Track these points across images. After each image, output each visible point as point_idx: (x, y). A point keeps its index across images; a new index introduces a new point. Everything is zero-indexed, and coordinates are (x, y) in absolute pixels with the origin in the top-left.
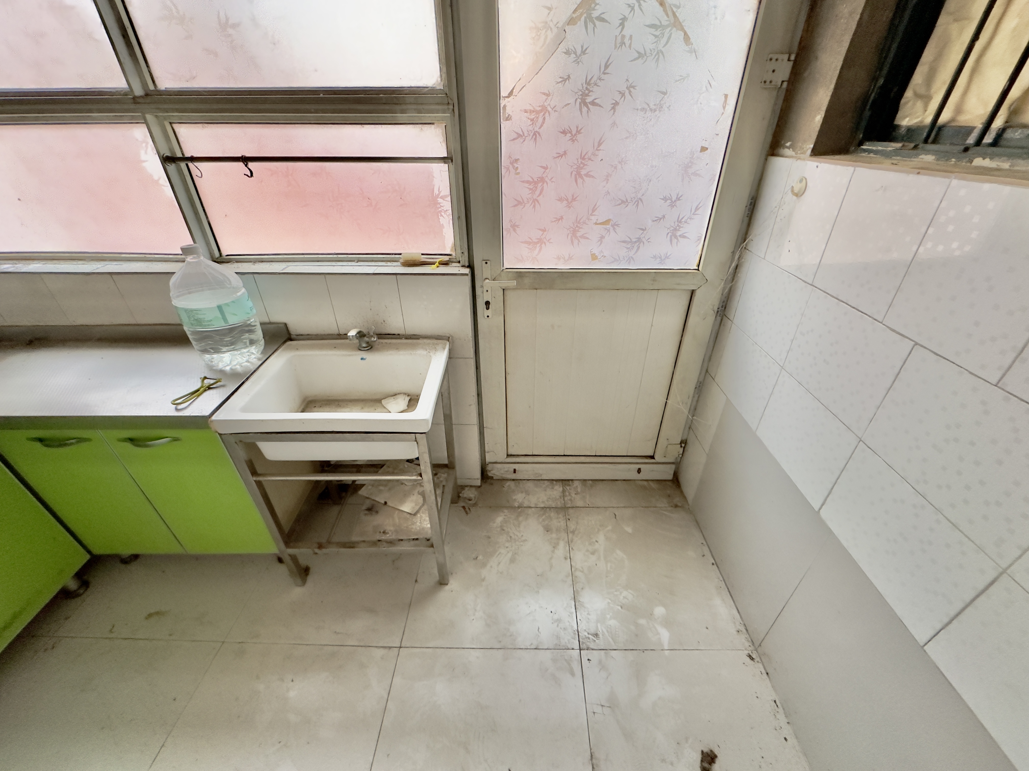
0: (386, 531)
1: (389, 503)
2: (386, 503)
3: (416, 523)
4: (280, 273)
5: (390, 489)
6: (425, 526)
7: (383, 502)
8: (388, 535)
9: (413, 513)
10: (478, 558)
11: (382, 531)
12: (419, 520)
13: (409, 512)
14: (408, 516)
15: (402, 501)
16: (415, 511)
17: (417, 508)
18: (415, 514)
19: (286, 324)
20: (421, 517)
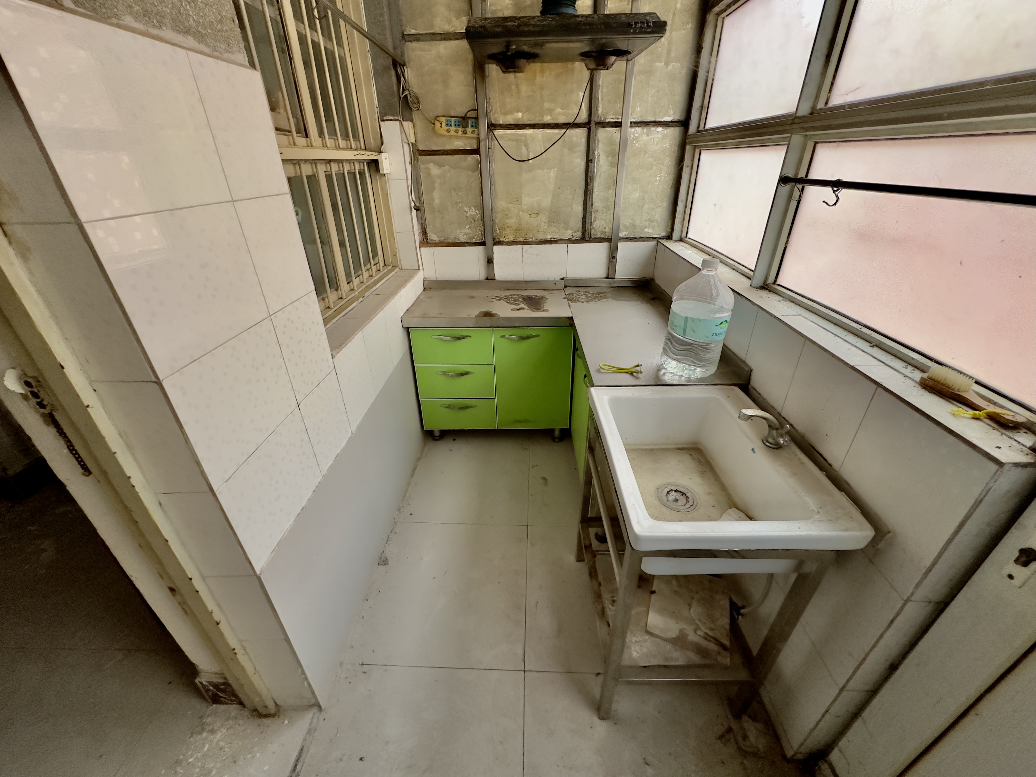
0: (615, 604)
1: (654, 597)
2: (653, 592)
3: (635, 635)
4: (775, 317)
5: (675, 592)
6: (633, 648)
7: (653, 589)
8: (610, 607)
9: (647, 628)
10: (647, 767)
11: (615, 599)
12: (640, 639)
13: (648, 623)
14: (643, 624)
15: (662, 611)
16: (651, 631)
17: (657, 632)
18: (648, 633)
19: (751, 370)
20: (646, 641)
